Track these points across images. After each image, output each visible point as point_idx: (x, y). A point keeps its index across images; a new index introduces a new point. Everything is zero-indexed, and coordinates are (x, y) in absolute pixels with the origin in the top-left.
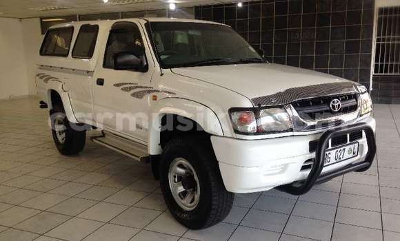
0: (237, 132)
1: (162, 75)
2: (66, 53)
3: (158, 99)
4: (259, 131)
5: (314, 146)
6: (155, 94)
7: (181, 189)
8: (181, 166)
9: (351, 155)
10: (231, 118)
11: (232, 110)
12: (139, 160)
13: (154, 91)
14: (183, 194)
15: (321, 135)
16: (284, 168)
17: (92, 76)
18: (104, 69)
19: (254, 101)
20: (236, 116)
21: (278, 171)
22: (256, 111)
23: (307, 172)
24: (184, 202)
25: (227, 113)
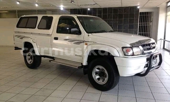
0: (125, 55)
1: (89, 36)
2: (35, 27)
3: (88, 45)
4: (133, 55)
5: (148, 60)
6: (86, 43)
7: (98, 77)
8: (98, 69)
9: (155, 63)
10: (123, 50)
11: (123, 48)
12: (77, 68)
13: (86, 42)
14: (99, 79)
15: (150, 56)
16: (139, 67)
17: (51, 36)
18: (57, 34)
19: (131, 44)
20: (125, 50)
21: (137, 69)
22: (132, 48)
23: (146, 68)
24: (99, 81)
25: (121, 49)
